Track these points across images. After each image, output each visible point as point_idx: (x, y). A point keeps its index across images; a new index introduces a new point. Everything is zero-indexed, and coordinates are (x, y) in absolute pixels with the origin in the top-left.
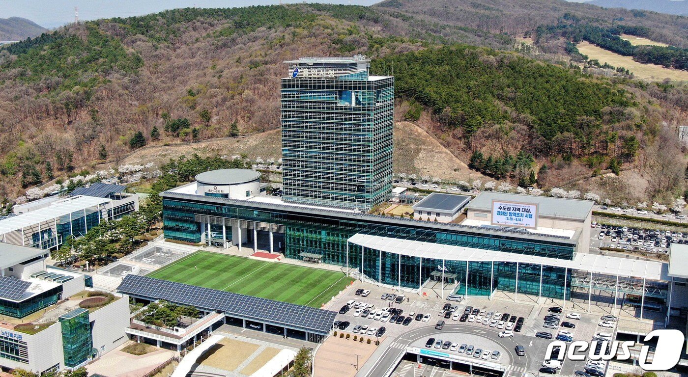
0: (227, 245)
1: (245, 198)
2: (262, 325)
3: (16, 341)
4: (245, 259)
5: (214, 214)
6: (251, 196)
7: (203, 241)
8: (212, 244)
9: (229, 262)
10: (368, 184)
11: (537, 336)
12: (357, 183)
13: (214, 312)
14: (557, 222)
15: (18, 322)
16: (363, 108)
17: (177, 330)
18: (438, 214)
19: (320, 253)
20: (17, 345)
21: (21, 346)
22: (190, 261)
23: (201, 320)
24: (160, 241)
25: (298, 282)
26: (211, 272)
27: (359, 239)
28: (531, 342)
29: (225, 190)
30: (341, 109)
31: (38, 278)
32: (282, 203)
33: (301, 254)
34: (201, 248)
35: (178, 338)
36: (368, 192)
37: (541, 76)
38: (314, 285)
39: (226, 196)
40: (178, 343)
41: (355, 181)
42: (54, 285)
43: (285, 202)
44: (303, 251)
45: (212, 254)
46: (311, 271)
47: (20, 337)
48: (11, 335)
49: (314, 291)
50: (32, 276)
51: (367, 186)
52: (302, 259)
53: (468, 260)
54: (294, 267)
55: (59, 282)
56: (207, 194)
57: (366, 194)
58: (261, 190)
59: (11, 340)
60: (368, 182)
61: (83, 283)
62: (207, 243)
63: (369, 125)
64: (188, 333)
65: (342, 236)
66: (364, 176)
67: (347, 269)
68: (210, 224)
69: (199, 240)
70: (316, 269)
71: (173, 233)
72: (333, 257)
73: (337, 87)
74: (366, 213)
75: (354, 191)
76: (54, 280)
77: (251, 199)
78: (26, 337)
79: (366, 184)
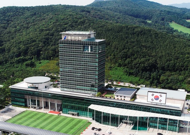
1: (45, 89)
4: (46, 114)
5: (32, 95)
12: (91, 84)
16: (94, 53)
18: (125, 97)
24: (10, 106)
29: (37, 85)
34: (27, 109)
39: (37, 88)
44: (69, 111)
45: (33, 112)
46: (73, 119)
52: (69, 114)
53: (138, 116)
54: (66, 117)
56: (29, 87)
57: (95, 88)
58: (51, 85)
62: (30, 107)
63: (96, 60)
65: (86, 105)
66: (94, 81)
67: (88, 119)
68: (31, 99)
69: (27, 106)
71: (16, 103)
73: (83, 44)
75: (90, 87)
79: (95, 84)
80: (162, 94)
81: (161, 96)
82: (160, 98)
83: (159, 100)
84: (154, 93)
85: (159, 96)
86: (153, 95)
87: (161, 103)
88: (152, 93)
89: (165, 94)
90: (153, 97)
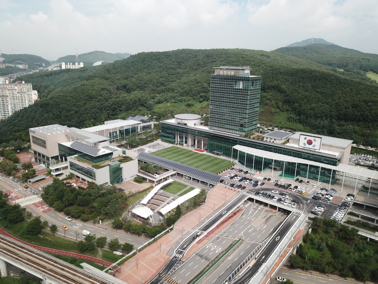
0: (185, 145)
1: (193, 126)
2: (191, 178)
3: (92, 171)
4: (190, 151)
5: (180, 131)
6: (196, 126)
7: (176, 143)
8: (179, 144)
9: (185, 151)
10: (245, 124)
11: (312, 198)
12: (240, 123)
13: (172, 170)
14: (332, 148)
15: (94, 164)
16: (245, 90)
17: (156, 175)
18: (275, 140)
19: (222, 152)
20: (92, 173)
21: (93, 174)
22: (169, 150)
23: (166, 172)
24: (159, 141)
25: (210, 162)
26: (175, 155)
27: (238, 147)
28: (309, 201)
29: (185, 122)
30: (236, 89)
31: (105, 149)
32: (208, 129)
33: (214, 152)
34: (175, 145)
35: (155, 178)
36: (245, 127)
37: (341, 84)
38: (216, 164)
39: (186, 124)
40: (155, 180)
41: (239, 122)
42: (110, 152)
43: (209, 129)
44: (215, 150)
45: (179, 148)
46: (217, 158)
47: (93, 170)
48: (90, 168)
49: (216, 167)
50: (103, 148)
51: (245, 125)
52: (214, 154)
53: (285, 161)
54: (210, 156)
55: (112, 151)
56: (178, 123)
57: (244, 128)
58: (201, 124)
59: (90, 170)
60: (245, 123)
61: (122, 152)
62: (177, 143)
63: (247, 97)
64: (159, 177)
65: (231, 145)
66: (244, 120)
67: (232, 160)
68: (179, 136)
69: (175, 142)
70: (219, 158)
71: (165, 138)
72: (227, 154)
73: (234, 80)
74: (243, 136)
75: (239, 126)
76: (111, 150)
77: (196, 127)
78: (95, 170)
79: (244, 124)
80: (316, 138)
81: (315, 141)
82: (314, 143)
83: (312, 145)
84: (307, 137)
85: (313, 141)
86: (305, 139)
87: (314, 148)
88: (305, 136)
89: (320, 139)
90: (306, 141)
